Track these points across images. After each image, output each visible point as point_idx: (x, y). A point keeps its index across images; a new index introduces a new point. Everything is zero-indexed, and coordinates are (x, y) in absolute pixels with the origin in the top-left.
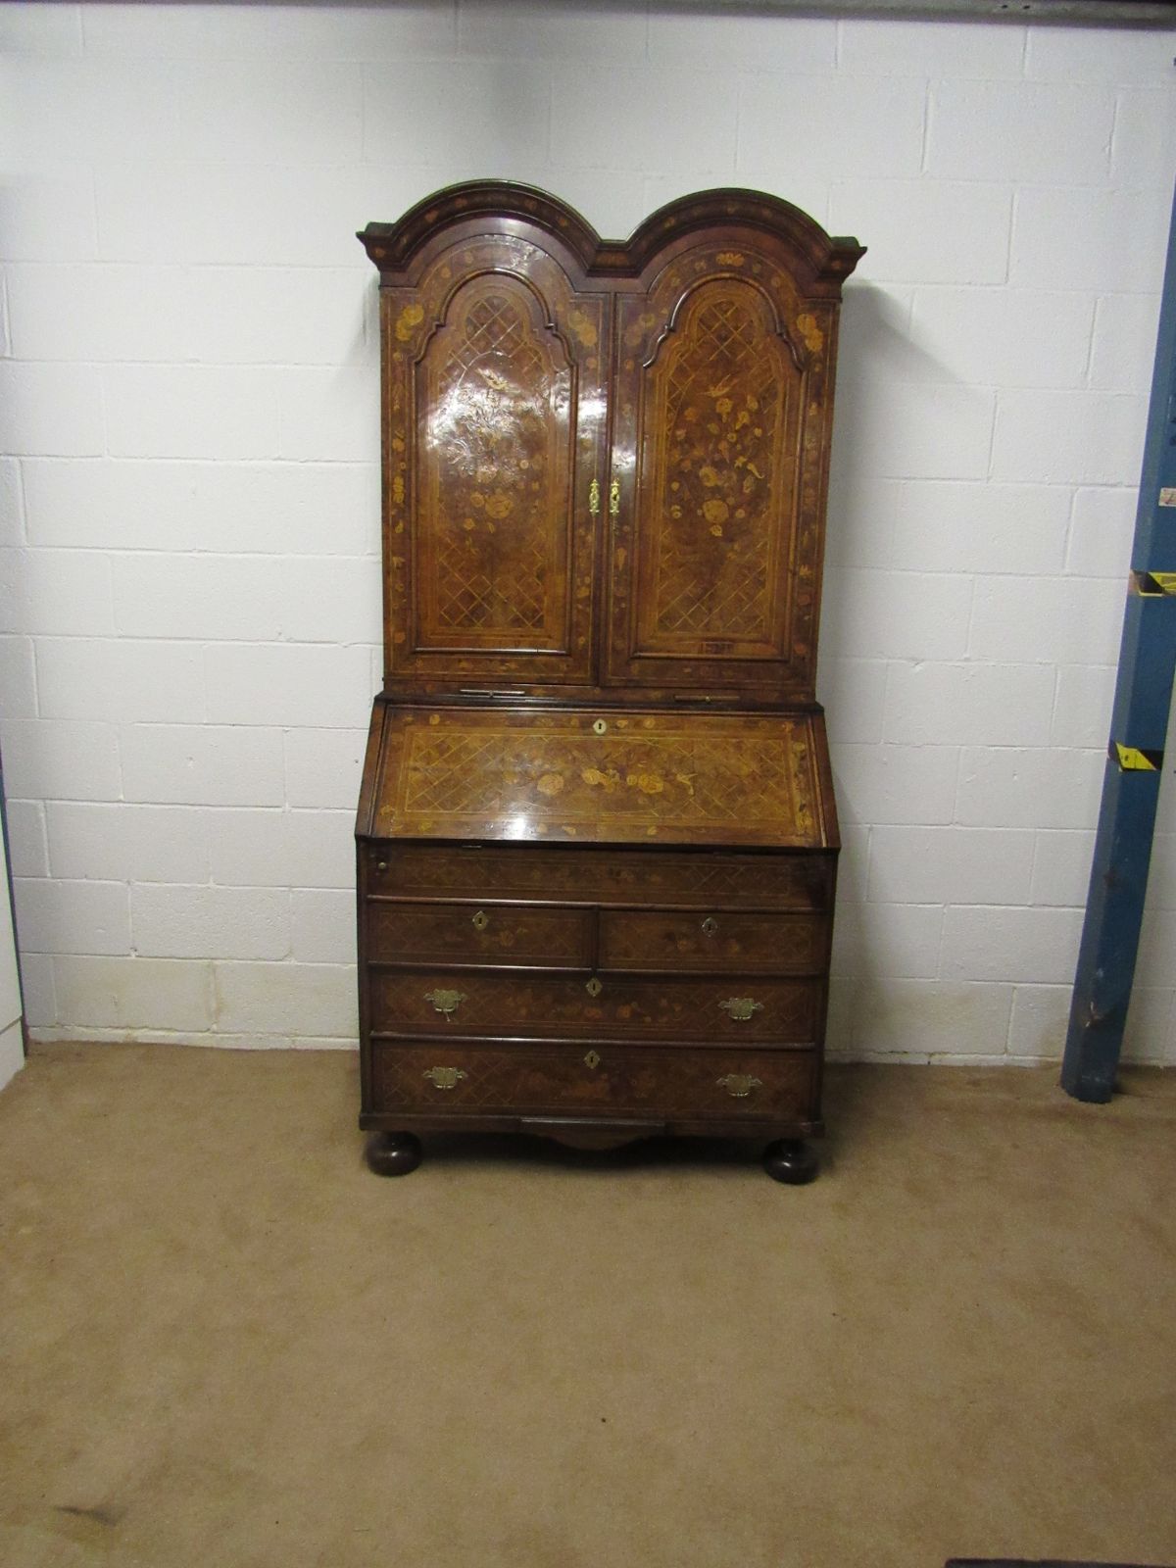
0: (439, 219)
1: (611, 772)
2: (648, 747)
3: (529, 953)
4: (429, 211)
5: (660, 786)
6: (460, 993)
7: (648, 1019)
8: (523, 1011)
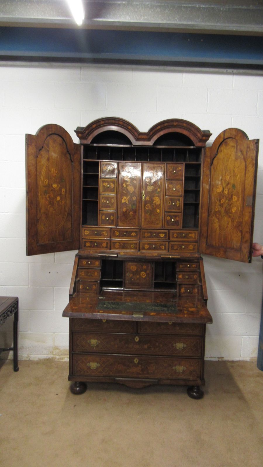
0: (96, 127)
4: (94, 124)
6: (98, 340)
7: (153, 349)
8: (116, 346)
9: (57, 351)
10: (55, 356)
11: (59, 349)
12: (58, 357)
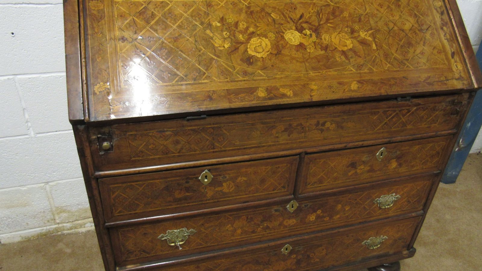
1: (308, 32)
2: (332, 7)
3: (246, 194)
5: (349, 43)
6: (188, 229)
8: (239, 231)
9: (64, 215)
10: (60, 225)
11: (69, 212)
12: (68, 225)
